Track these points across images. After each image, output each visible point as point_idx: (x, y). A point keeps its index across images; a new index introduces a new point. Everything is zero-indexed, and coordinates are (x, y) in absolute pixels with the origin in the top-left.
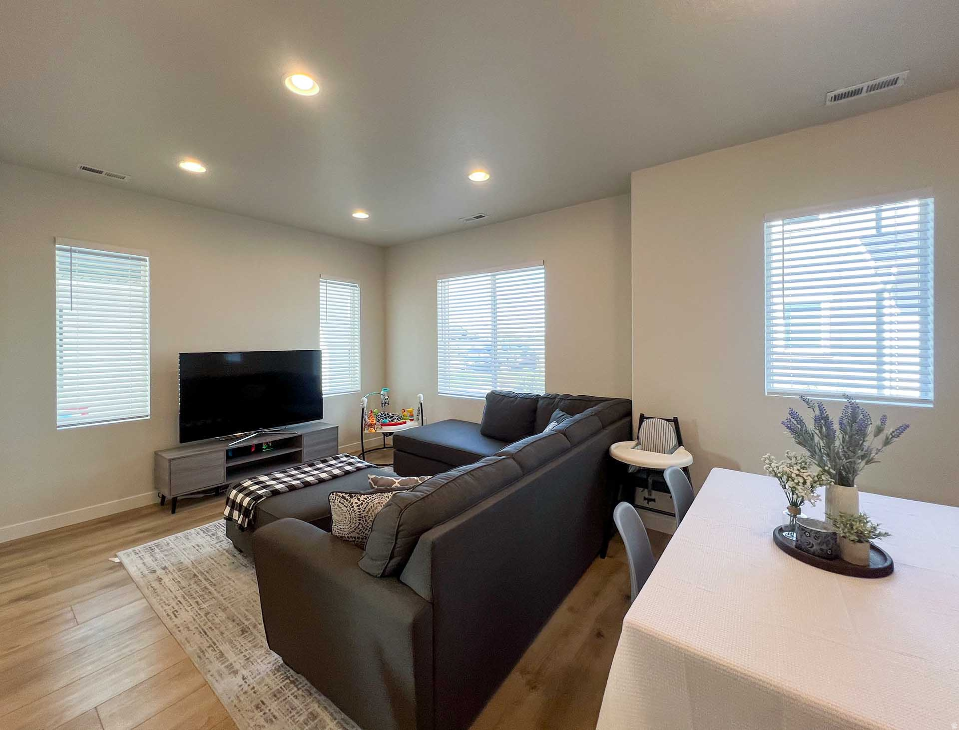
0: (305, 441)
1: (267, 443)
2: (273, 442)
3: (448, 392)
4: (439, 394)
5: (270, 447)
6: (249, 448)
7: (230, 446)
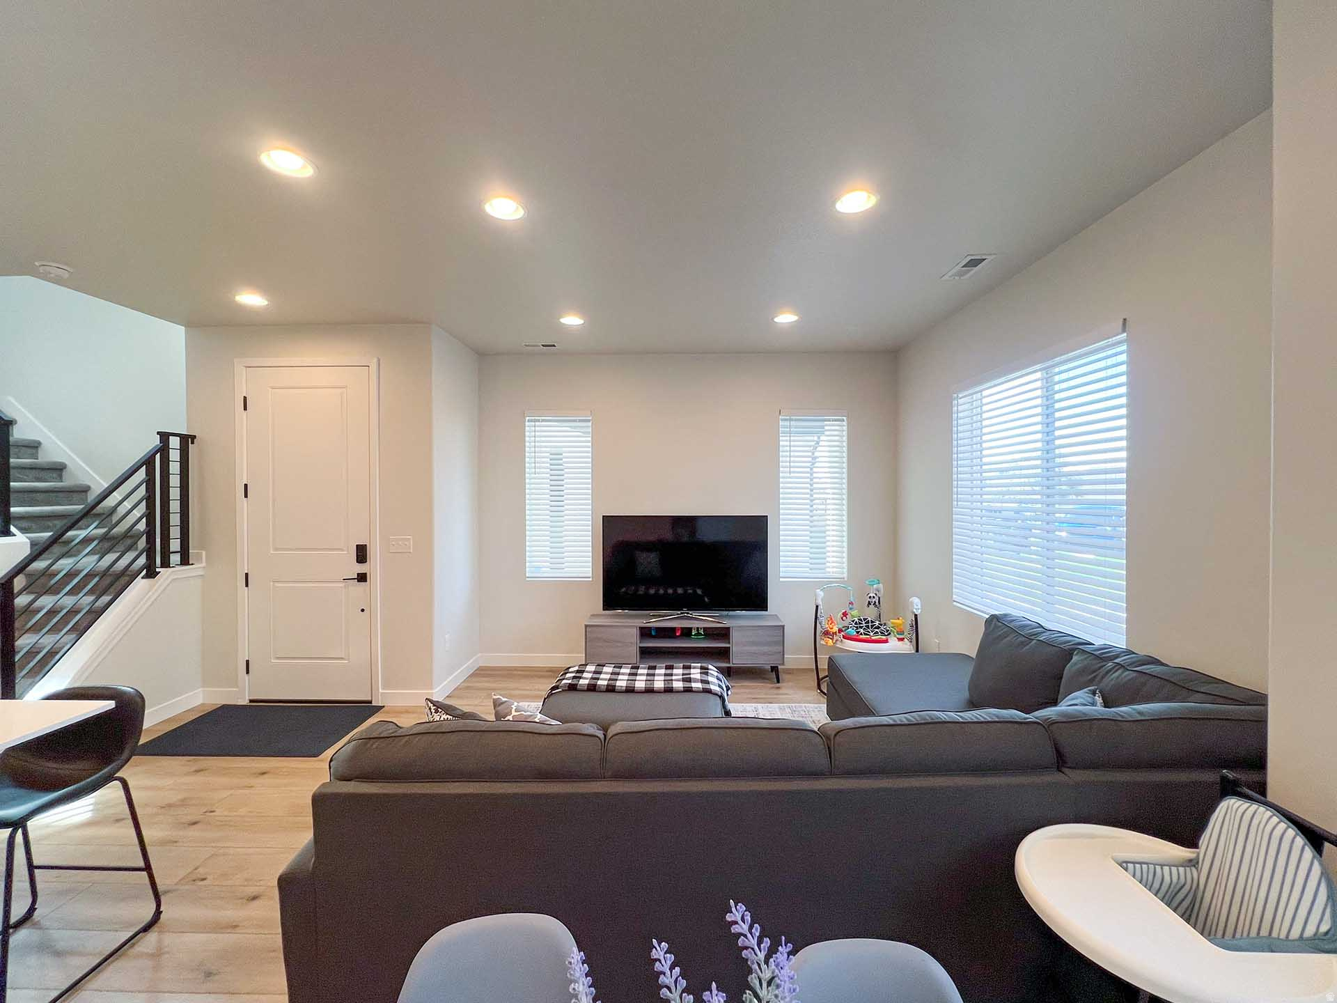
0: (735, 635)
1: (698, 628)
2: (705, 629)
3: (967, 602)
4: (955, 603)
5: (701, 634)
6: (673, 630)
7: (643, 623)
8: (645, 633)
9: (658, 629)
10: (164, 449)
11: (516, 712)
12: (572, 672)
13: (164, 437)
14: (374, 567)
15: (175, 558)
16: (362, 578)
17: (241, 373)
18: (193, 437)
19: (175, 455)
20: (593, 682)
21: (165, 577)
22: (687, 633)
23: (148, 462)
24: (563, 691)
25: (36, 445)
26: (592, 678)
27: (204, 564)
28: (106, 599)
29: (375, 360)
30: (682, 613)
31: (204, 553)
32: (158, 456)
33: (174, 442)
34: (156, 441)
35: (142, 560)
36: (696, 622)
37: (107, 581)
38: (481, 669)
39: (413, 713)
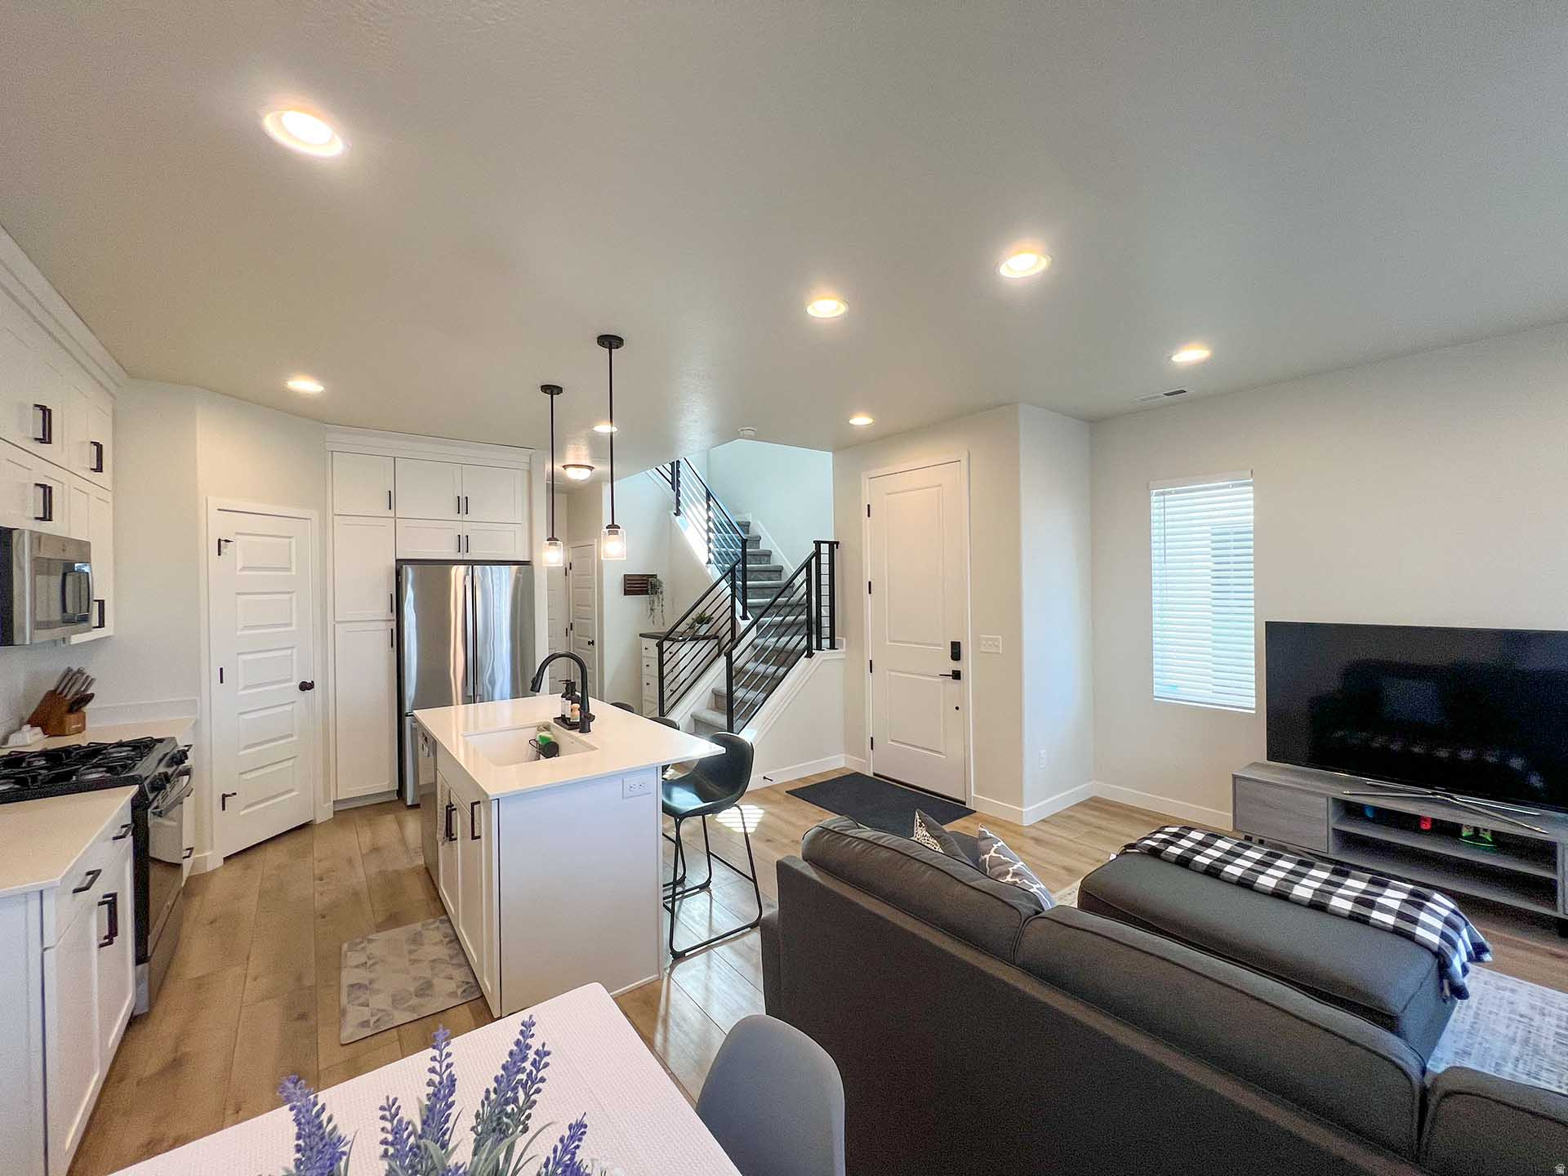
1: (1475, 828)
2: (1494, 833)
5: (1484, 841)
6: (1416, 819)
7: (1345, 793)
8: (1351, 810)
9: (1378, 811)
10: (817, 554)
11: (995, 852)
12: (1166, 833)
13: (818, 544)
14: (967, 665)
15: (826, 643)
16: (956, 675)
17: (866, 484)
18: (837, 543)
19: (825, 559)
20: (1189, 855)
21: (817, 657)
22: (1449, 831)
23: (808, 565)
24: (1141, 853)
25: (768, 553)
26: (1190, 850)
27: (844, 650)
28: (782, 670)
29: (966, 453)
30: (1433, 794)
31: (844, 640)
32: (814, 560)
33: (825, 548)
34: (813, 548)
35: (804, 643)
36: (1467, 814)
37: (783, 656)
38: (1094, 799)
39: (1000, 826)
